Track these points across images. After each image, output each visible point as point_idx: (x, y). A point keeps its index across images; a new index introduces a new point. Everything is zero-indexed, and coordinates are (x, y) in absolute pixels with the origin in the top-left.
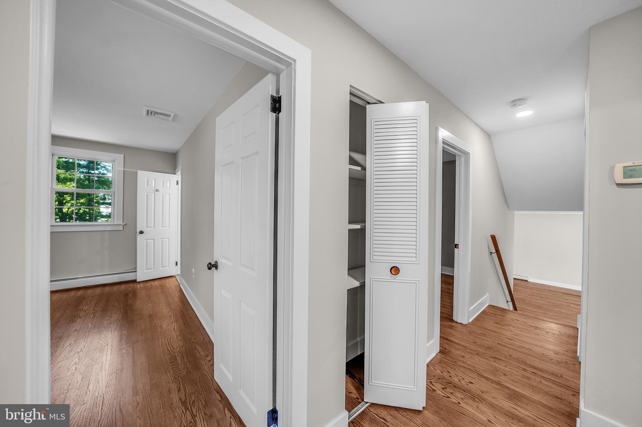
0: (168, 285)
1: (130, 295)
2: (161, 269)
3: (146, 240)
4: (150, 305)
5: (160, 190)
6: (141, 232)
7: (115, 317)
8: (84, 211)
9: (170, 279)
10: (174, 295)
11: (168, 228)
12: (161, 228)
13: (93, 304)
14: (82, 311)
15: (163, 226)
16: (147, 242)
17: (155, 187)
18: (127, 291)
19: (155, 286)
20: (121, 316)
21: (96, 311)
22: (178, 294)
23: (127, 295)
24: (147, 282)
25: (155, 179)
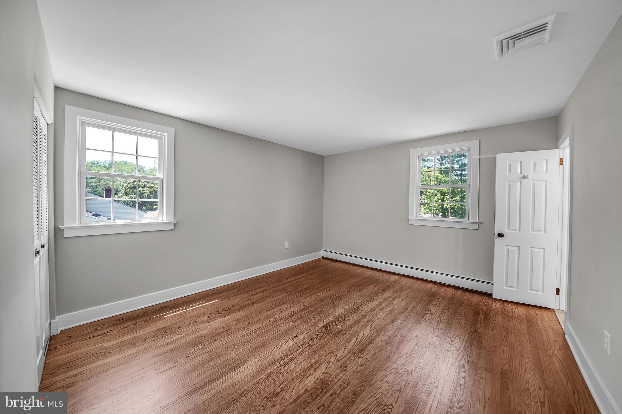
0: (539, 322)
1: (481, 315)
2: (529, 291)
3: (506, 246)
4: (506, 349)
5: (529, 177)
6: (501, 235)
7: (457, 343)
8: (458, 207)
9: (544, 313)
10: (551, 351)
11: (544, 233)
12: (531, 232)
13: (441, 309)
14: (429, 312)
15: (533, 229)
16: (509, 249)
17: (521, 173)
18: (479, 308)
19: (518, 317)
20: (463, 345)
21: (441, 321)
22: (560, 352)
23: (477, 313)
24: (506, 304)
25: (521, 162)
